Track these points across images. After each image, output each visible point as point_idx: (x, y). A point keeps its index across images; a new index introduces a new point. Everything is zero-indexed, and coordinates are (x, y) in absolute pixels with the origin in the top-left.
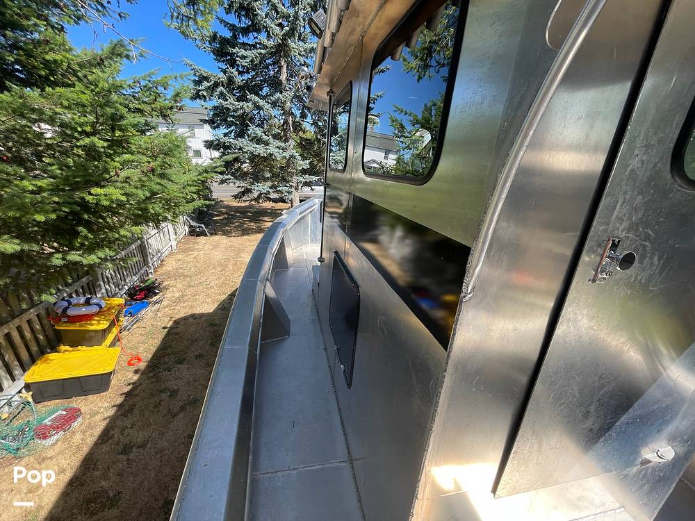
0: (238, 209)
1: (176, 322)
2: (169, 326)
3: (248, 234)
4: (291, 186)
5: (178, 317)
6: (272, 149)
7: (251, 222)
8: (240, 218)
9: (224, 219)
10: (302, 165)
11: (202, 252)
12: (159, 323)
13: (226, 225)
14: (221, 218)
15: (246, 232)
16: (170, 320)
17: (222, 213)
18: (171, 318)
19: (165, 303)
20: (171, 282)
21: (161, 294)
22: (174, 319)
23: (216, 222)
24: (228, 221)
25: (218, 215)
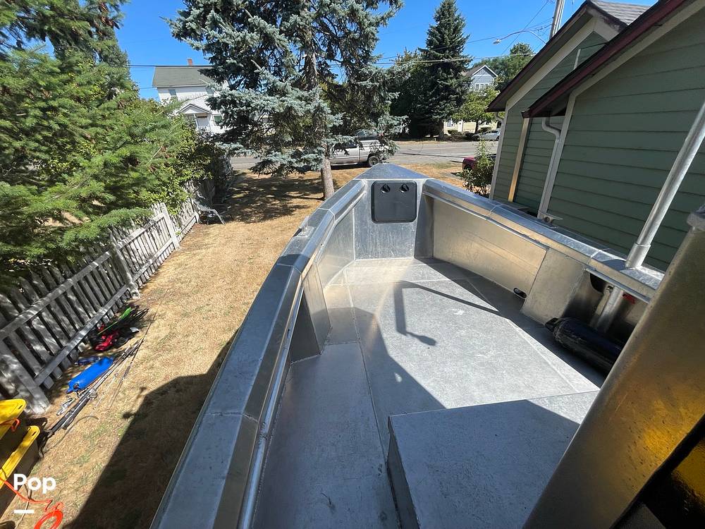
0: (261, 183)
1: (148, 401)
2: (135, 410)
3: (271, 217)
4: (320, 152)
5: (152, 387)
6: (291, 100)
7: (275, 199)
8: (263, 194)
9: (245, 196)
10: (332, 121)
11: (210, 250)
12: (121, 404)
13: (247, 205)
14: (241, 195)
15: (269, 214)
16: (139, 397)
17: (242, 189)
18: (143, 389)
19: (140, 354)
20: (160, 308)
21: (140, 334)
22: (145, 393)
23: (236, 201)
24: (249, 200)
25: (238, 192)
